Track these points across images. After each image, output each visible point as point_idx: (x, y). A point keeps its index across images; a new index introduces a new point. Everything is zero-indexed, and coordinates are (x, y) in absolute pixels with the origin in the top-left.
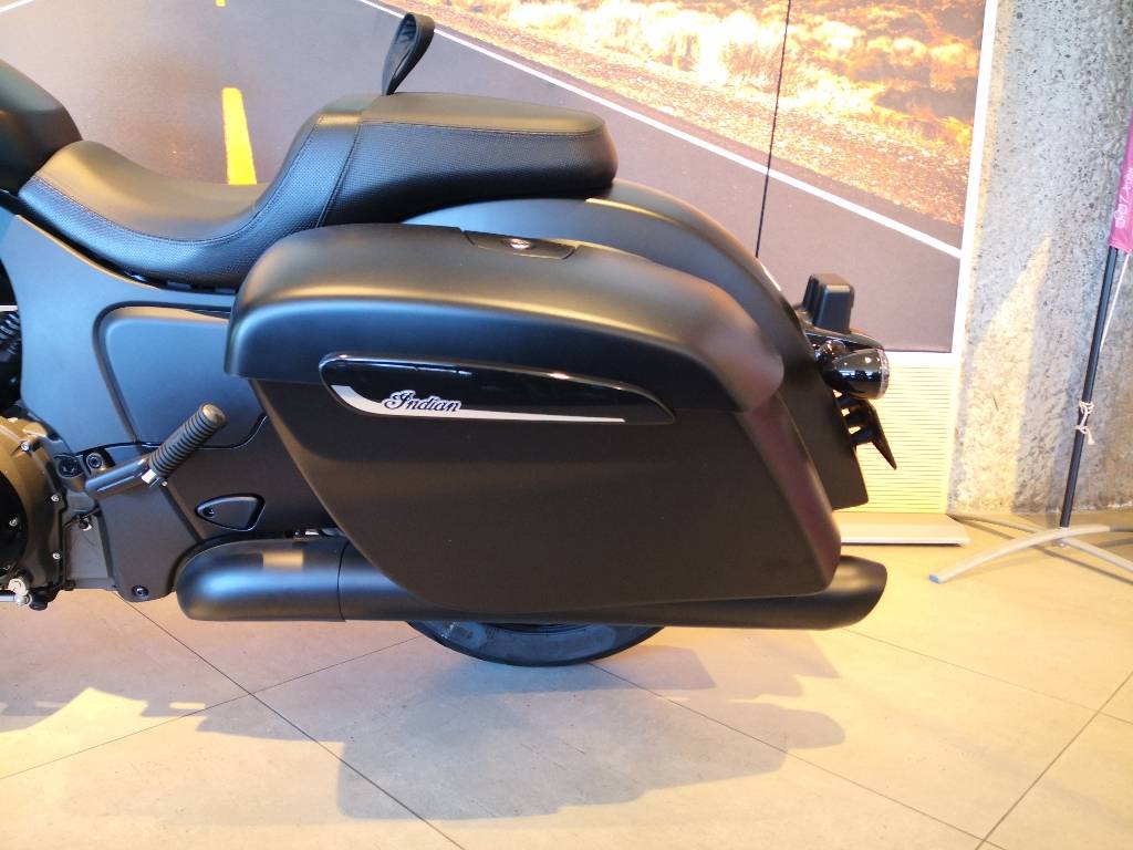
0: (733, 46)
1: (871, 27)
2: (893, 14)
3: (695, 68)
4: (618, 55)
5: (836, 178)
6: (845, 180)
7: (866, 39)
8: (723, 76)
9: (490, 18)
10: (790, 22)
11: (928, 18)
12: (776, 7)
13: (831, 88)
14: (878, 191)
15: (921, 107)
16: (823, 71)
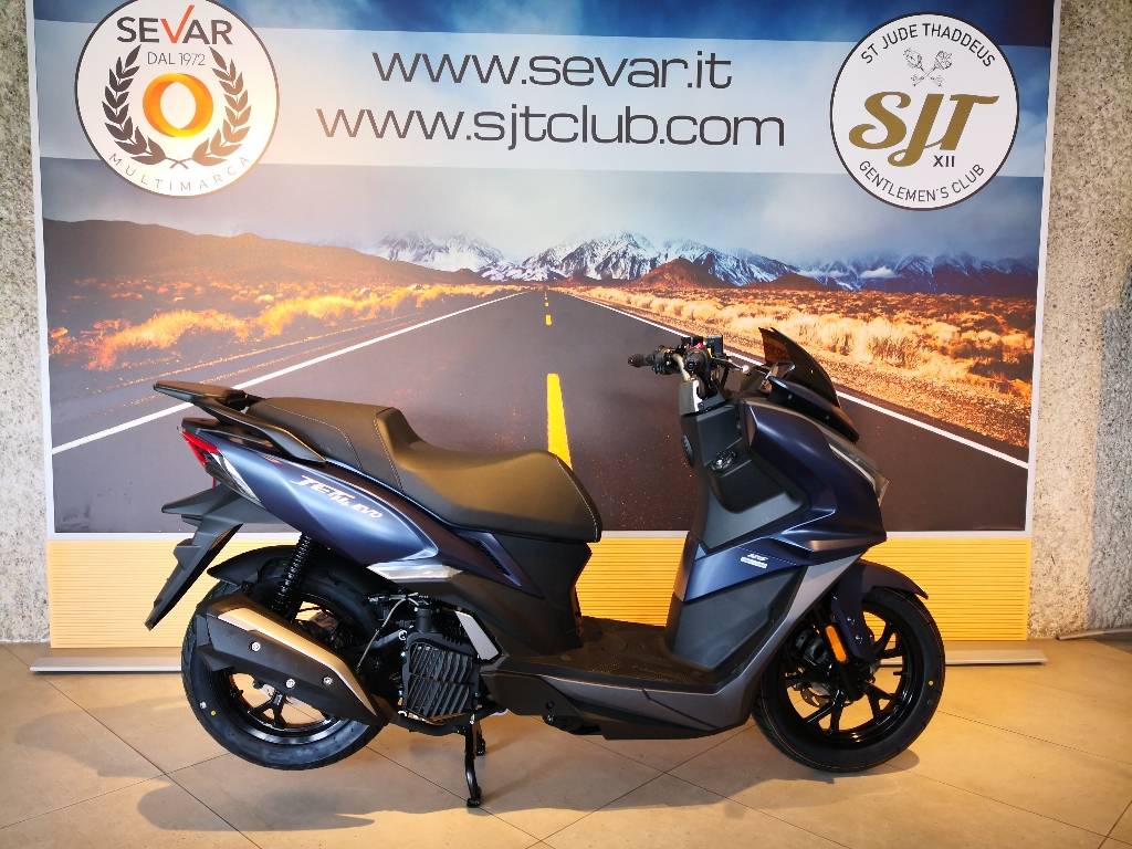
0: (876, 339)
1: (964, 325)
2: (977, 317)
3: (850, 353)
5: (944, 420)
6: (950, 421)
7: (960, 333)
8: (869, 358)
9: (719, 326)
10: (911, 323)
11: (999, 319)
12: (903, 315)
13: (939, 363)
14: (972, 427)
15: (998, 374)
16: (934, 353)
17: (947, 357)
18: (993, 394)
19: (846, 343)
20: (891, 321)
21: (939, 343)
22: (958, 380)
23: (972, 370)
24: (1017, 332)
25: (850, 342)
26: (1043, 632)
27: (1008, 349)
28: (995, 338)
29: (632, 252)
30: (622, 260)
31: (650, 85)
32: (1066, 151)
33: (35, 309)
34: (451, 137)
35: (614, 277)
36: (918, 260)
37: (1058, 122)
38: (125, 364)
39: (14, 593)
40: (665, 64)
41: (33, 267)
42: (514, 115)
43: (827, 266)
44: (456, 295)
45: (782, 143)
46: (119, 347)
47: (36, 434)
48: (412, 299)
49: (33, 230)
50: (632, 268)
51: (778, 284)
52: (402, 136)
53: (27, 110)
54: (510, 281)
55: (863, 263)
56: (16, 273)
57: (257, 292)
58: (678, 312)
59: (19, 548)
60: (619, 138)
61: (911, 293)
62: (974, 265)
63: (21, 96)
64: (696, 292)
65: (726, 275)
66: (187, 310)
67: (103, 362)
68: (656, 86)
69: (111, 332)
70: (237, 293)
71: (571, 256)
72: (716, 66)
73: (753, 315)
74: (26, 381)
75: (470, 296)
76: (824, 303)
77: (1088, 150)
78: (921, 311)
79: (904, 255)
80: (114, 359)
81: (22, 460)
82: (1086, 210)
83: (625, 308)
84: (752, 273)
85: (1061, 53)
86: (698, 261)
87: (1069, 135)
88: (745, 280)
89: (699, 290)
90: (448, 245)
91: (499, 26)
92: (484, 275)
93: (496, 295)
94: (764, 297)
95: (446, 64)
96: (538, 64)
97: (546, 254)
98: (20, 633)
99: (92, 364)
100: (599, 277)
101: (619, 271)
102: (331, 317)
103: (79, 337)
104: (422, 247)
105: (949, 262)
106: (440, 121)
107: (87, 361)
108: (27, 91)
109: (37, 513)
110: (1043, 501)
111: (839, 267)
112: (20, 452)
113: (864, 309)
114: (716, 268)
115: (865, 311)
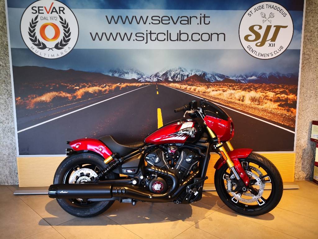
0: (252, 97)
1: (277, 93)
2: (281, 90)
4: (230, 100)
6: (273, 120)
7: (276, 95)
8: (249, 102)
9: (206, 94)
10: (262, 92)
11: (287, 91)
12: (259, 90)
13: (270, 104)
14: (279, 122)
15: (286, 106)
16: (268, 101)
17: (272, 102)
18: (285, 112)
19: (243, 98)
20: (256, 92)
21: (270, 98)
22: (275, 109)
23: (279, 106)
24: (292, 95)
25: (244, 98)
26: (298, 179)
27: (290, 99)
28: (286, 96)
29: (182, 73)
30: (178, 75)
31: (186, 24)
32: (307, 41)
33: (11, 91)
34: (129, 40)
35: (176, 80)
36: (264, 74)
37: (305, 32)
38: (37, 107)
39: (8, 171)
40: (191, 18)
41: (10, 79)
42: (147, 34)
43: (238, 76)
44: (131, 86)
45: (225, 40)
46: (35, 102)
47: (13, 127)
48: (118, 87)
49: (10, 68)
50: (182, 77)
51: (223, 82)
52: (115, 40)
53: (6, 33)
54: (147, 82)
55: (248, 75)
56: (5, 81)
57: (74, 86)
58: (195, 90)
59: (9, 158)
60: (177, 40)
61: (262, 84)
62: (280, 75)
63: (5, 29)
64: (200, 84)
65: (208, 79)
66: (54, 91)
67: (31, 106)
68: (188, 24)
69: (33, 98)
70: (68, 86)
71: (164, 74)
72: (206, 18)
73: (216, 91)
74: (9, 111)
75: (135, 86)
76: (237, 87)
77: (314, 40)
78: (264, 89)
79: (260, 72)
80: (34, 106)
81: (9, 134)
82: (313, 58)
83: (179, 89)
84: (216, 79)
85: (306, 12)
86: (201, 75)
87: (308, 36)
88: (214, 81)
89: (201, 83)
90: (129, 72)
91: (142, 7)
92: (139, 80)
93: (142, 86)
94: (219, 85)
95: (127, 19)
96: (154, 18)
97: (157, 74)
98: (10, 182)
99: (28, 107)
100: (172, 80)
101: (178, 79)
102: (95, 93)
103: (24, 100)
104: (121, 72)
105: (273, 74)
106: (126, 35)
107: (26, 107)
108: (6, 28)
109: (14, 149)
110: (299, 142)
111: (241, 76)
112: (9, 132)
113: (248, 88)
114: (206, 77)
115: (248, 89)
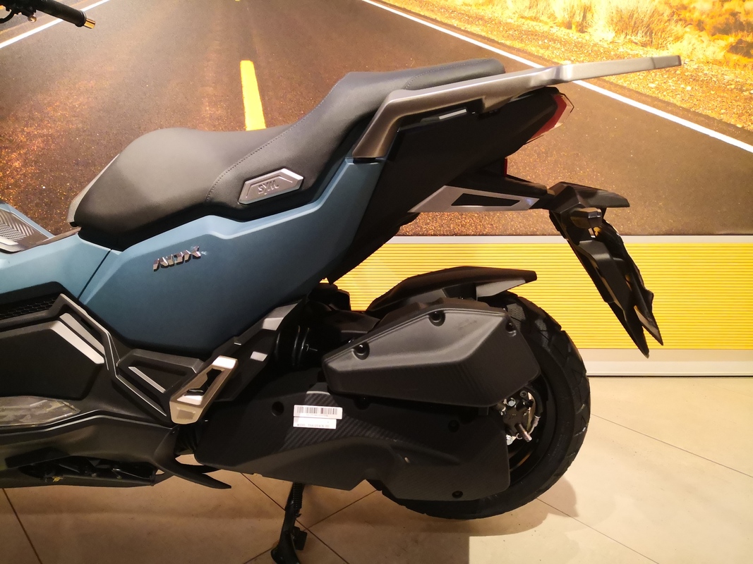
0: (619, 12)
3: (589, 30)
4: (534, 23)
5: (693, 109)
6: (700, 111)
8: (610, 35)
13: (694, 41)
14: (725, 118)
19: (584, 17)
21: (696, 15)
22: (714, 62)
23: (734, 49)
25: (589, 15)
